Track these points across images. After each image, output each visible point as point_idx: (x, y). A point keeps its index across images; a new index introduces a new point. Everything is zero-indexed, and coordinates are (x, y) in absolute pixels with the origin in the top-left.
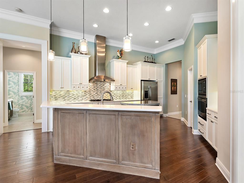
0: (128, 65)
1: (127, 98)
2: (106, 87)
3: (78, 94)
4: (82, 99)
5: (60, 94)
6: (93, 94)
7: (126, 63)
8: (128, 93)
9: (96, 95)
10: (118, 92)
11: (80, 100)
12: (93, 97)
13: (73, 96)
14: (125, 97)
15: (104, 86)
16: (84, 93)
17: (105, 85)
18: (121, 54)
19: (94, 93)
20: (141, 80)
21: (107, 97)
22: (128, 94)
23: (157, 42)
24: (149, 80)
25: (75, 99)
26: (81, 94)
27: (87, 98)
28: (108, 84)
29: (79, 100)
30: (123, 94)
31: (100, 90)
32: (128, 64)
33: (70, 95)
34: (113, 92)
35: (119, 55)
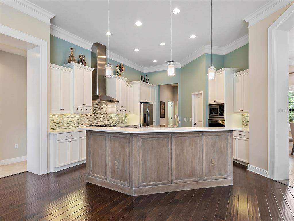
1: (122, 123)
2: (103, 110)
3: (75, 119)
4: (78, 126)
5: (53, 118)
6: (90, 118)
8: (123, 117)
9: (93, 119)
10: (114, 116)
11: (76, 127)
12: (90, 122)
13: (69, 122)
14: (121, 122)
15: (101, 108)
16: (80, 117)
17: (103, 107)
18: (121, 70)
19: (91, 117)
20: (140, 102)
21: (104, 122)
22: (123, 118)
23: (155, 61)
24: (146, 102)
25: (70, 125)
26: (77, 119)
27: (83, 124)
28: (105, 105)
29: (75, 127)
30: (119, 118)
31: (97, 113)
32: (127, 82)
33: (65, 120)
34: (110, 116)
35: (119, 70)
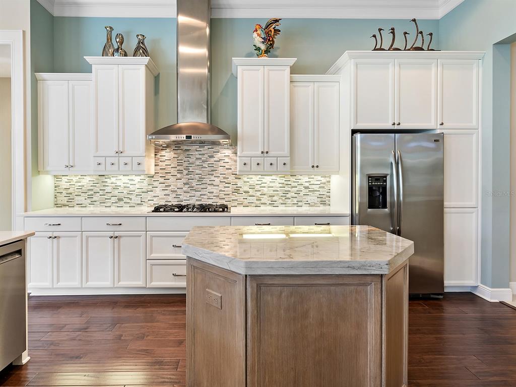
0: (297, 77)
1: (300, 204)
2: (221, 163)
3: (131, 186)
4: (140, 203)
5: (80, 184)
6: (176, 186)
7: (288, 70)
8: (307, 184)
9: (185, 189)
10: (264, 181)
11: (134, 205)
12: (175, 196)
13: (116, 192)
14: (295, 201)
15: (212, 160)
16: (146, 182)
17: (218, 156)
19: (180, 184)
21: (222, 196)
22: (306, 188)
24: (396, 127)
25: (120, 200)
26: (137, 186)
27: (155, 199)
28: (228, 152)
29: (132, 205)
30: (286, 189)
31: (198, 172)
33: (108, 189)
